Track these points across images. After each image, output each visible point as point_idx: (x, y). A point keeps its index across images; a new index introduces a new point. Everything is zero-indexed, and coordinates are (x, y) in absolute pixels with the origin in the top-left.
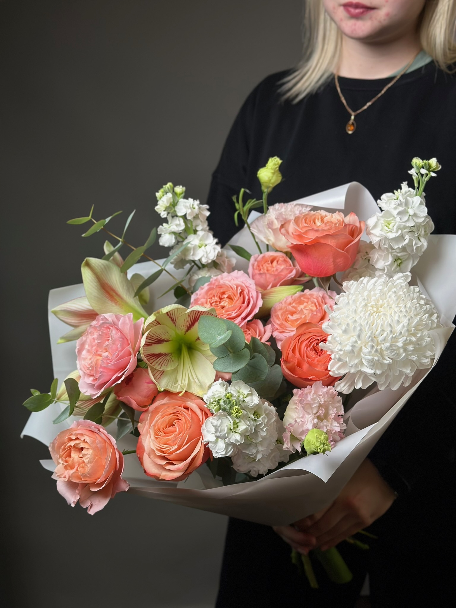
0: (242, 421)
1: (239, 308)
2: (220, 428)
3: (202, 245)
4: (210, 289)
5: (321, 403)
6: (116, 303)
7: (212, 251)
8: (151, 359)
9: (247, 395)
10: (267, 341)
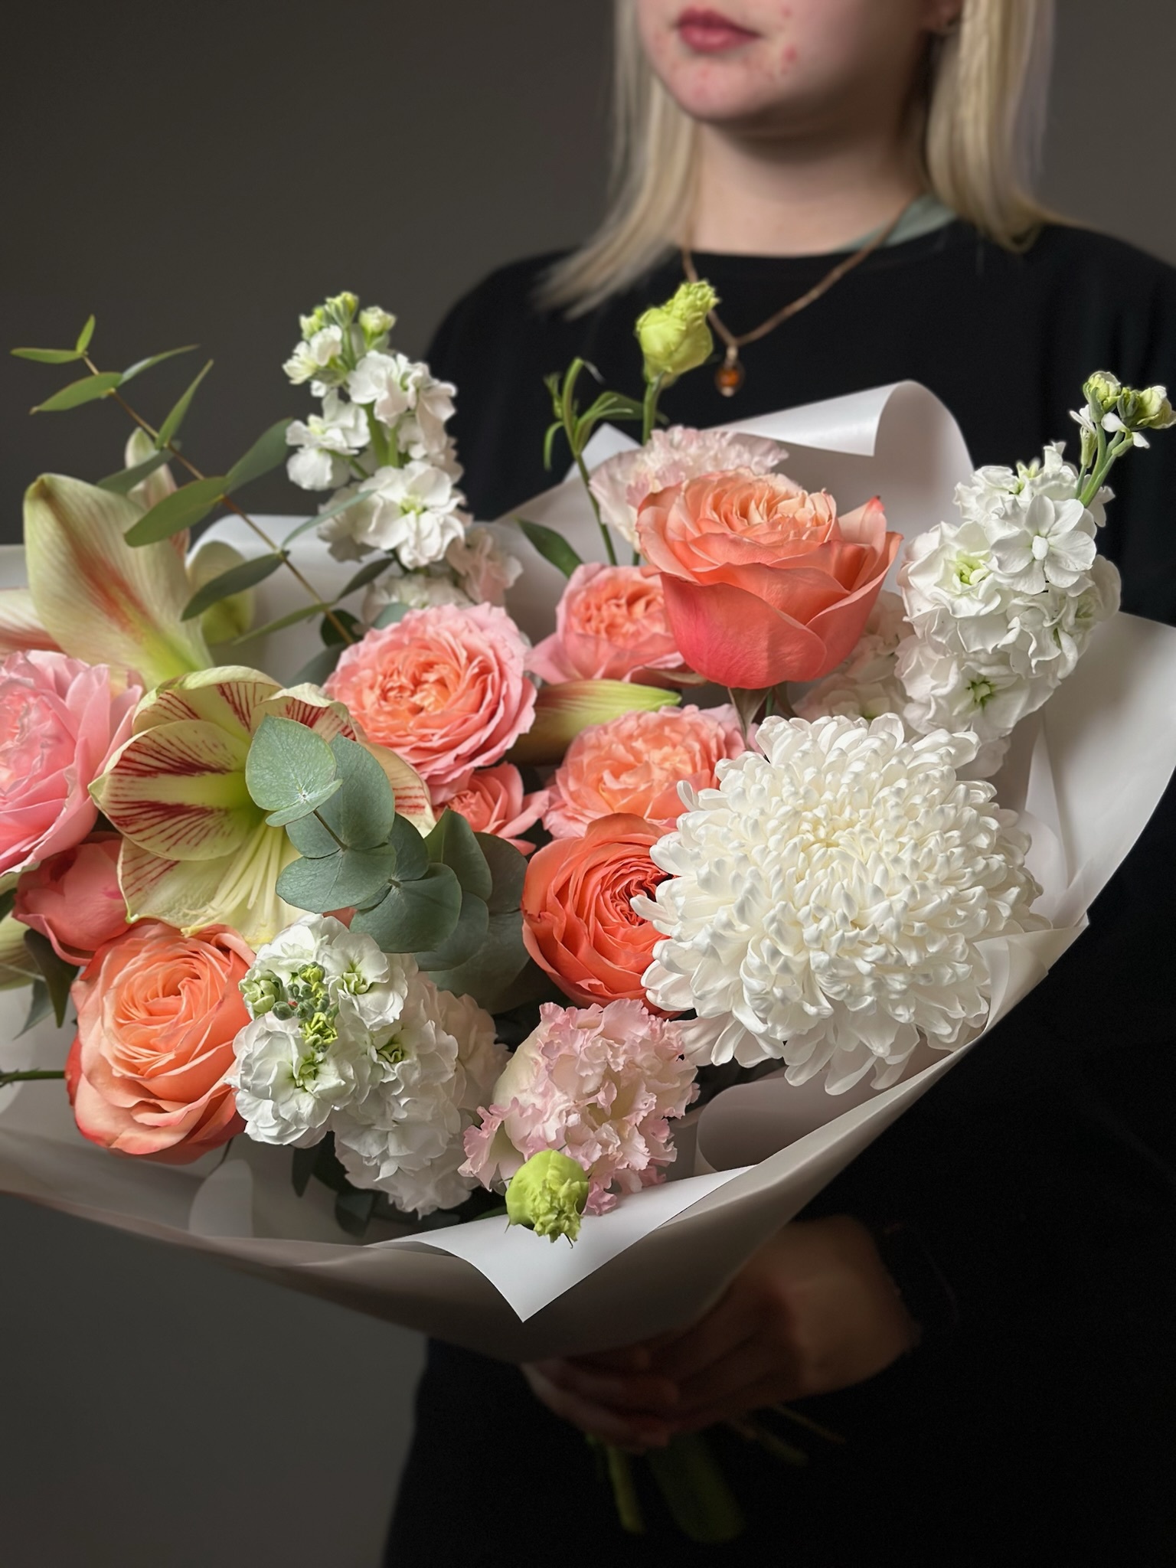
0: (331, 1062)
1: (459, 721)
2: (258, 1065)
3: (413, 507)
4: (396, 646)
5: (613, 1067)
6: (124, 624)
7: (437, 531)
8: (144, 816)
9: (372, 985)
10: (518, 837)
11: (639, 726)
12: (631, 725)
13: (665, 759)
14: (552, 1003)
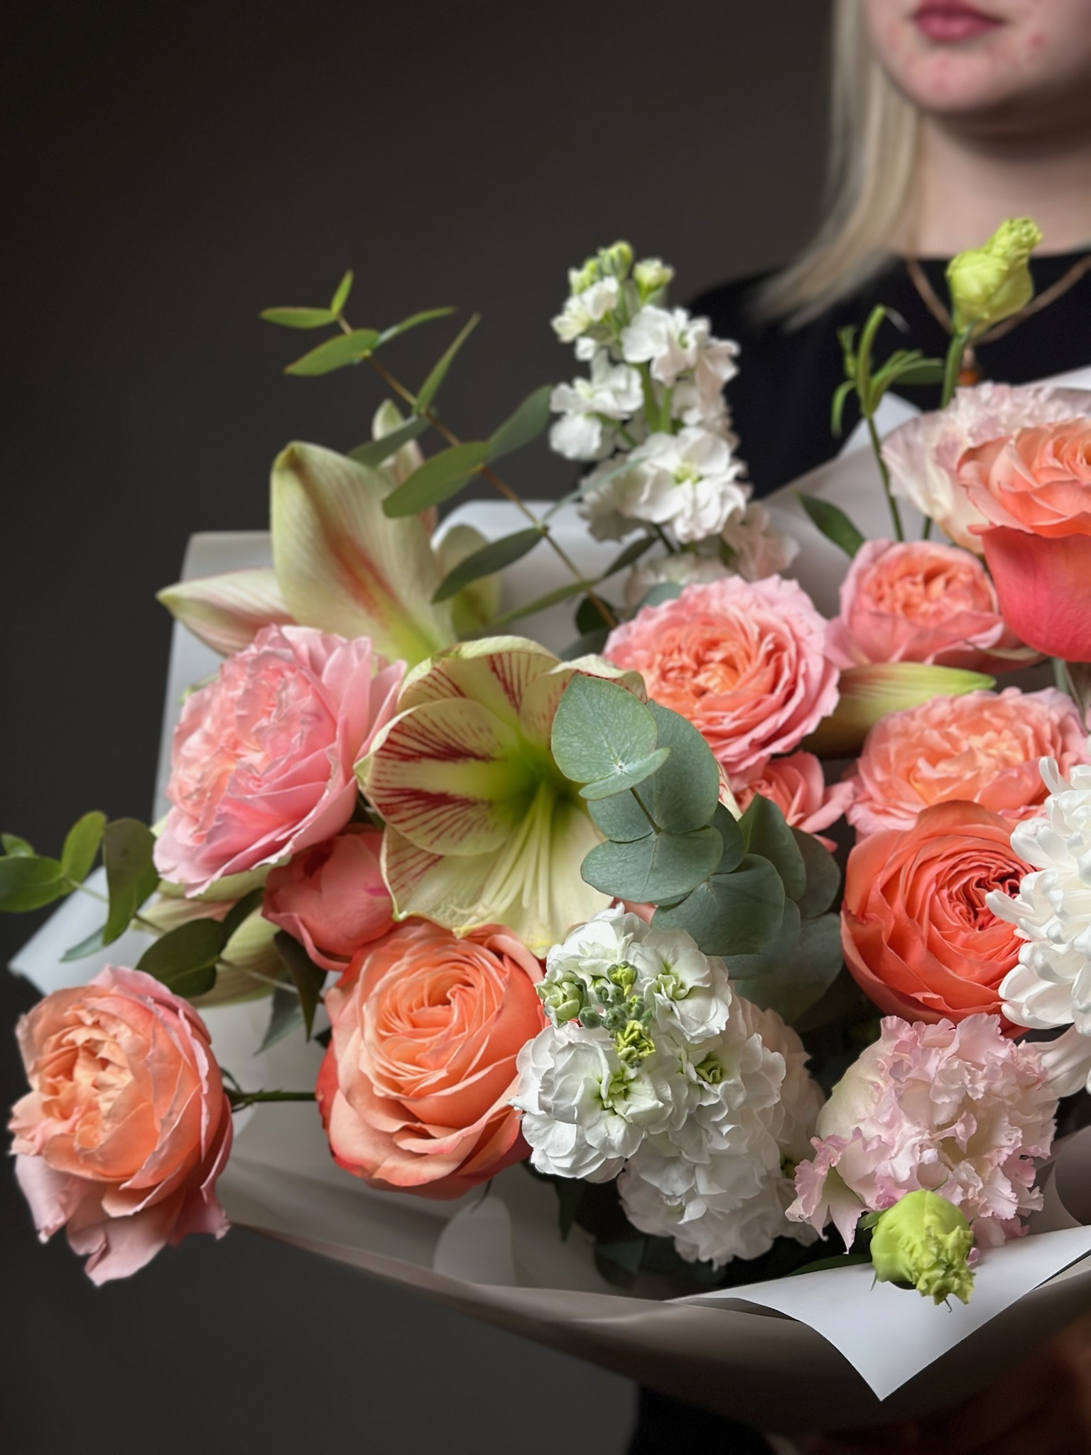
0: (647, 1079)
1: (752, 703)
2: (560, 1081)
3: (687, 476)
4: (675, 622)
5: (970, 1094)
7: (716, 500)
8: (406, 805)
9: (691, 989)
10: (820, 833)
11: (953, 711)
12: (942, 710)
13: (988, 745)
14: (895, 1017)
